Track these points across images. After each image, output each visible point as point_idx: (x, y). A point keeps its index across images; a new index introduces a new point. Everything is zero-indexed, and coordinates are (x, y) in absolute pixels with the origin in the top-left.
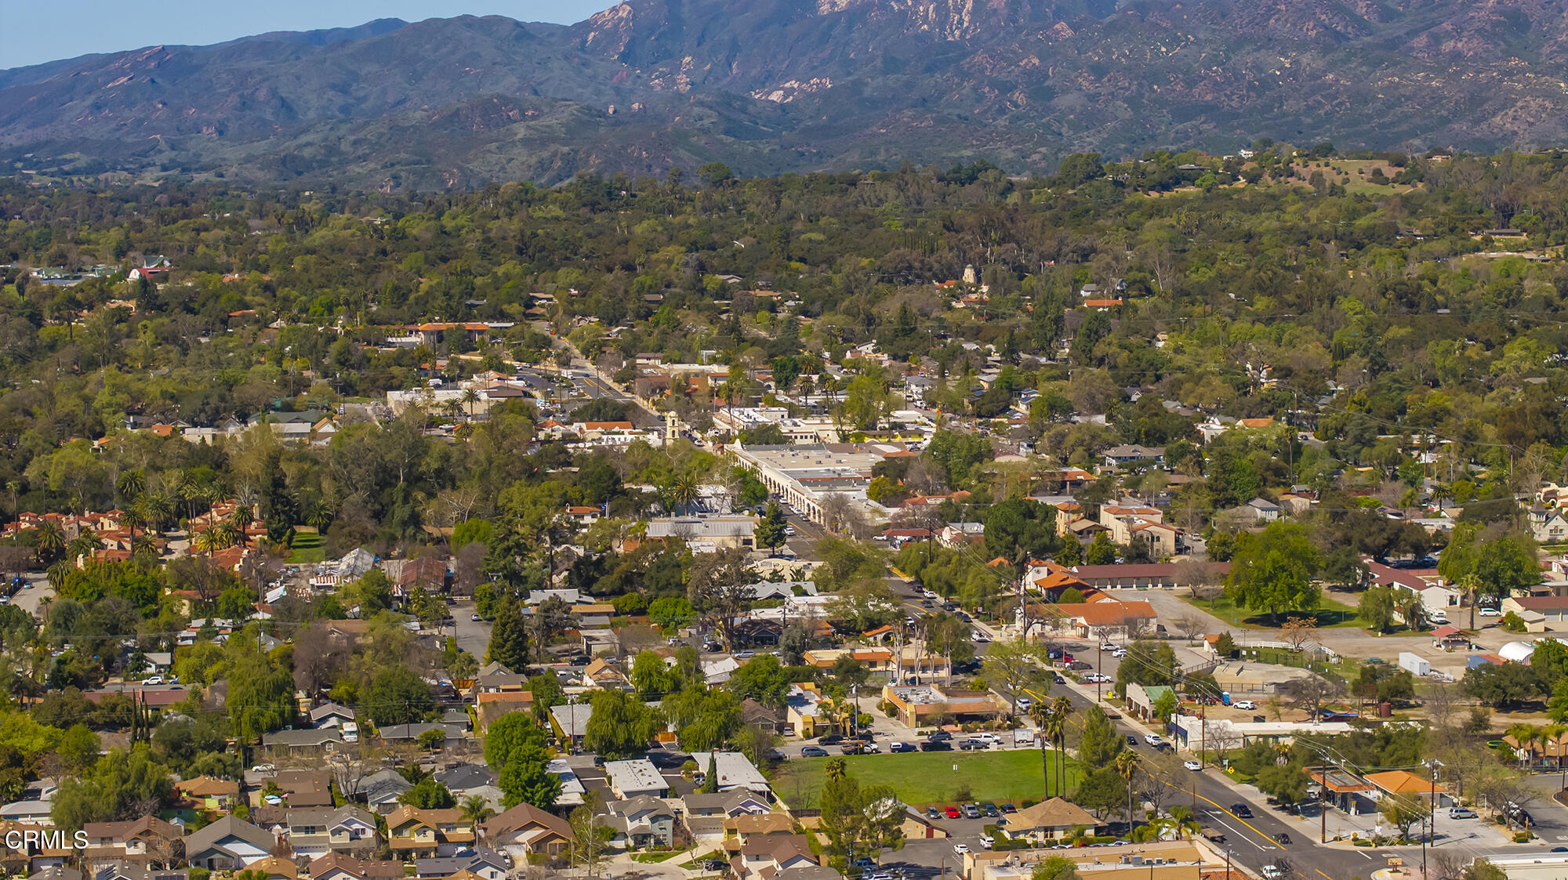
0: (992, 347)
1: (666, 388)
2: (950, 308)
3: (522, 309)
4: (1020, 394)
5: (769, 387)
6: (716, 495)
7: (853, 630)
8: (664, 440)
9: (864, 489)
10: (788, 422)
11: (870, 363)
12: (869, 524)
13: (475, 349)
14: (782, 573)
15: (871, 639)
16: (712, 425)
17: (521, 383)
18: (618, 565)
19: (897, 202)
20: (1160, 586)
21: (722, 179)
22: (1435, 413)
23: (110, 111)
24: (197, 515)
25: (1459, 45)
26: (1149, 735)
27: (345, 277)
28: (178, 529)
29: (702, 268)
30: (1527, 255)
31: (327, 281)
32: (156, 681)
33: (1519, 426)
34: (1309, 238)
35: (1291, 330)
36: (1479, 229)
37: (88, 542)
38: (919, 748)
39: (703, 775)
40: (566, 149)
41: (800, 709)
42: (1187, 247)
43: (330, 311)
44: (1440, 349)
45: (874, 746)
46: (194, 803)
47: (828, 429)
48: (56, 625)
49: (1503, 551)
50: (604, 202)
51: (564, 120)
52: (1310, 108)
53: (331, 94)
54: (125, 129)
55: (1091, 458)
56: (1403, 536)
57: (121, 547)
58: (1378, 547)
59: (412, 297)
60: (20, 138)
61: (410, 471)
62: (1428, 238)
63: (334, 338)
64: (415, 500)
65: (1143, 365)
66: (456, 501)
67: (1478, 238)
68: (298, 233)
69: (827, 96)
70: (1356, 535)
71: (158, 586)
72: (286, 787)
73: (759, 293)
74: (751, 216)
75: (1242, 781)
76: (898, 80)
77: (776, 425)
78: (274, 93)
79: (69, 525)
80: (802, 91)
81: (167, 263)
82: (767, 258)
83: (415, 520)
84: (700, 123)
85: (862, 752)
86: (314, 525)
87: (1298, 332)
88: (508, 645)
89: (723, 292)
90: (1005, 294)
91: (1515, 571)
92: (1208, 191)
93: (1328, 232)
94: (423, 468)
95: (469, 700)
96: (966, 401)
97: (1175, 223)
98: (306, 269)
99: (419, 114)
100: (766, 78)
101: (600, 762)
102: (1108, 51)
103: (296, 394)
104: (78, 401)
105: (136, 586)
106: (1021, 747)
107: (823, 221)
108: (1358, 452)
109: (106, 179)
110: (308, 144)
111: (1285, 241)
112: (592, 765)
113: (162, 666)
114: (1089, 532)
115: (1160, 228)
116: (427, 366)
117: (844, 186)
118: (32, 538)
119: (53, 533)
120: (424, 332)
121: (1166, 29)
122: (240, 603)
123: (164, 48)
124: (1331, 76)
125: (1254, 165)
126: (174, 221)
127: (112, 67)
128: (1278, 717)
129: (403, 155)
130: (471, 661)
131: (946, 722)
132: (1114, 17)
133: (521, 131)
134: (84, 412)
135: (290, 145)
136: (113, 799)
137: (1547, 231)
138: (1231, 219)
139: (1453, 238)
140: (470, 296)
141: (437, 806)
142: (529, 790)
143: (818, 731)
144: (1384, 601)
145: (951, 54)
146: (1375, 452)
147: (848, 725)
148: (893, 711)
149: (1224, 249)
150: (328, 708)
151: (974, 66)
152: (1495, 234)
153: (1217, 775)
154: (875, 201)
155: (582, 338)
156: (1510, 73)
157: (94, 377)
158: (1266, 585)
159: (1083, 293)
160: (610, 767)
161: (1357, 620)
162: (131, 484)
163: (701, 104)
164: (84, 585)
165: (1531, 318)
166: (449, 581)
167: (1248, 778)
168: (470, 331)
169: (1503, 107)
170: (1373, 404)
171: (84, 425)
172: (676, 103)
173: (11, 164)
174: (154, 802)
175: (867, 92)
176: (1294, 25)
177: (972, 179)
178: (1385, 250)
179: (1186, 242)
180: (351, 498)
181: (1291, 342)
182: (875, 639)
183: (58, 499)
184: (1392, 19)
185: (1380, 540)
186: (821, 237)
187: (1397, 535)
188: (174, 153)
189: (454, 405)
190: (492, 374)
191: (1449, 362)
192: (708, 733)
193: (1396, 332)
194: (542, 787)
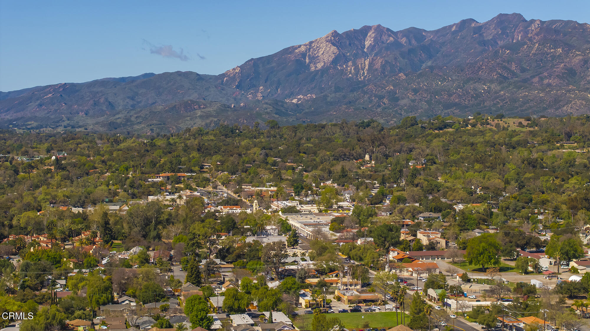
0: (376, 182)
1: (253, 196)
2: (360, 169)
3: (199, 169)
4: (387, 197)
5: (292, 195)
6: (272, 229)
7: (324, 272)
8: (253, 211)
9: (328, 227)
10: (299, 206)
11: (330, 187)
12: (330, 238)
13: (181, 183)
14: (297, 254)
15: (331, 276)
16: (270, 207)
17: (199, 194)
18: (235, 251)
19: (340, 134)
20: (440, 259)
21: (274, 125)
22: (543, 201)
23: (45, 107)
24: (76, 236)
25: (550, 81)
26: (436, 307)
27: (133, 158)
28: (69, 241)
29: (267, 155)
30: (577, 151)
31: (126, 159)
32: (60, 290)
33: (575, 204)
34: (495, 145)
35: (489, 174)
36: (559, 141)
37: (35, 243)
38: (349, 311)
39: (267, 320)
40: (216, 119)
41: (304, 298)
42: (449, 148)
43: (127, 170)
44: (545, 180)
45: (332, 310)
46: (74, 328)
47: (314, 209)
48: (22, 270)
49: (570, 244)
50: (230, 134)
51: (215, 109)
52: (495, 104)
53: (128, 100)
54: (51, 113)
55: (414, 217)
56: (532, 240)
57: (47, 246)
58: (522, 245)
59: (158, 165)
60: (12, 116)
61: (157, 220)
62: (539, 145)
63: (128, 178)
64: (159, 229)
65: (433, 186)
66: (174, 230)
67: (558, 145)
68: (115, 145)
69: (313, 100)
70: (514, 240)
71: (61, 257)
72: (109, 323)
73: (288, 164)
74: (285, 139)
75: (472, 322)
76: (340, 95)
77: (295, 206)
78: (106, 99)
79: (28, 239)
80: (305, 99)
81: (66, 155)
82: (291, 152)
83: (159, 237)
84: (266, 111)
85: (328, 312)
86: (120, 240)
87: (491, 175)
88: (193, 276)
89: (275, 164)
90: (381, 164)
91: (574, 251)
92: (457, 130)
93: (502, 142)
94: (162, 219)
95: (178, 296)
96: (366, 199)
97: (444, 140)
98: (118, 156)
99: (161, 107)
100: (291, 95)
101: (228, 316)
102: (419, 83)
103: (114, 197)
104: (32, 198)
105: (53, 257)
106: (388, 311)
107: (312, 140)
108: (514, 215)
109: (43, 131)
110: (119, 118)
111: (486, 146)
112: (225, 317)
113: (62, 285)
114: (413, 241)
115: (439, 141)
116: (163, 188)
117: (320, 128)
118: (14, 242)
119: (22, 241)
120: (162, 177)
121: (440, 76)
122: (92, 263)
123: (65, 83)
124: (502, 92)
125: (474, 121)
126: (69, 141)
127: (46, 90)
128: (486, 300)
129: (155, 122)
130: (179, 282)
131: (360, 302)
132: (421, 71)
133: (199, 113)
134: (34, 202)
135: (112, 119)
136: (43, 325)
137: (584, 142)
138: (466, 138)
139: (549, 144)
140: (180, 165)
141: (166, 327)
142: (201, 322)
143: (311, 306)
144: (525, 262)
145: (360, 85)
146: (521, 214)
147: (322, 303)
148: (339, 299)
149: (463, 149)
150: (125, 298)
151: (369, 89)
152: (565, 143)
153: (462, 320)
154: (332, 134)
155: (222, 178)
156: (569, 91)
157: (38, 191)
158: (480, 256)
159: (410, 164)
160: (232, 317)
161: (514, 270)
162: (51, 225)
163: (267, 103)
164: (33, 257)
165: (579, 171)
166: (171, 258)
167: (474, 320)
168: (179, 176)
169: (567, 104)
170: (520, 198)
171: (34, 206)
172: (257, 103)
173: (8, 126)
174: (59, 327)
175: (329, 99)
176: (488, 74)
177: (368, 125)
178: (523, 149)
179: (449, 146)
180: (134, 230)
181: (488, 179)
182: (332, 276)
183: (24, 230)
184: (525, 72)
185: (524, 242)
186: (312, 145)
187: (529, 240)
188: (69, 121)
189: (173, 200)
190: (188, 191)
191: (548, 185)
192: (269, 304)
193: (528, 175)
194: (206, 321)
